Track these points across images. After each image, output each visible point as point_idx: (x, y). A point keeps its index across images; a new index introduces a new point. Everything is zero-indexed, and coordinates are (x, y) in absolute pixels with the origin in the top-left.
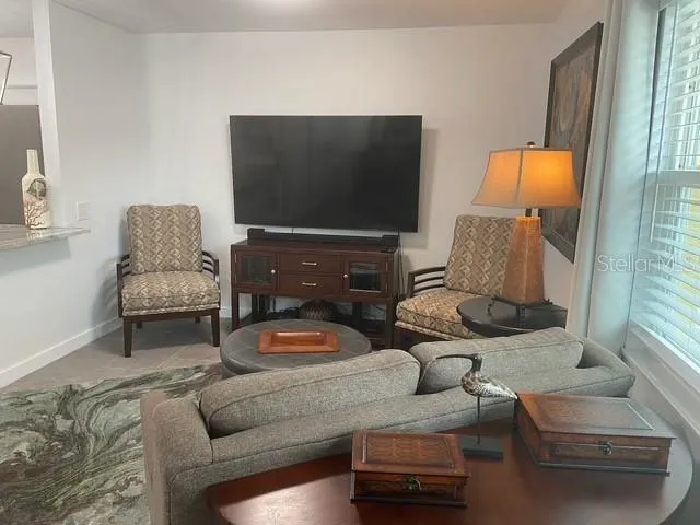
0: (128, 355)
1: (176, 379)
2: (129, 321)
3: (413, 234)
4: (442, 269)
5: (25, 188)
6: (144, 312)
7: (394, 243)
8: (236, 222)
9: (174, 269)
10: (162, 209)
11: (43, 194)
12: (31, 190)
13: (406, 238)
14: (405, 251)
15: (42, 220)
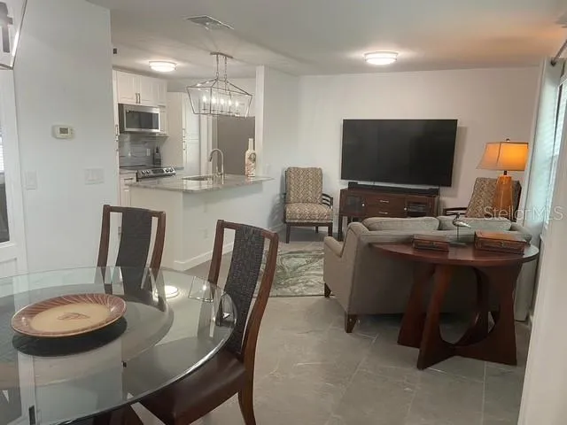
0: (287, 242)
1: (314, 253)
2: (290, 225)
3: (448, 188)
4: (465, 209)
5: (247, 157)
6: (296, 221)
7: (437, 192)
8: (342, 178)
9: (308, 202)
10: (304, 170)
11: (255, 160)
12: (250, 158)
13: (443, 190)
14: (443, 198)
15: (253, 172)
